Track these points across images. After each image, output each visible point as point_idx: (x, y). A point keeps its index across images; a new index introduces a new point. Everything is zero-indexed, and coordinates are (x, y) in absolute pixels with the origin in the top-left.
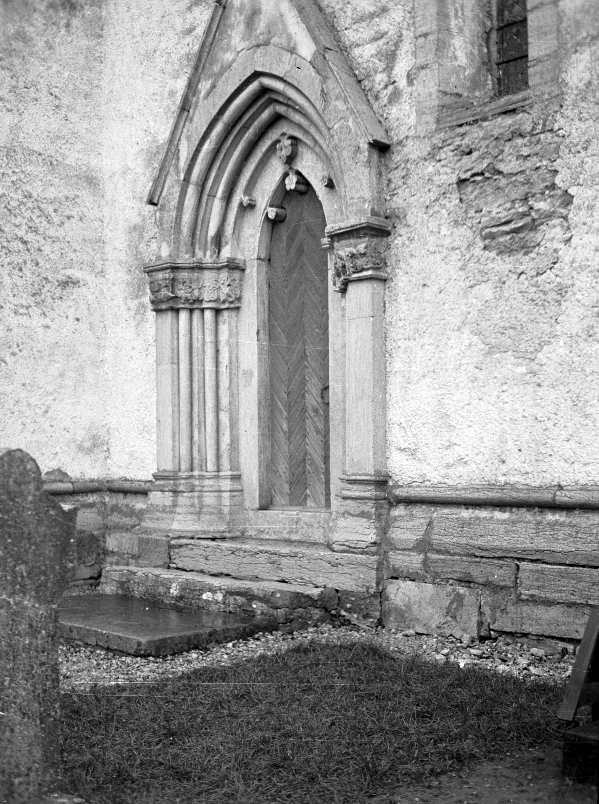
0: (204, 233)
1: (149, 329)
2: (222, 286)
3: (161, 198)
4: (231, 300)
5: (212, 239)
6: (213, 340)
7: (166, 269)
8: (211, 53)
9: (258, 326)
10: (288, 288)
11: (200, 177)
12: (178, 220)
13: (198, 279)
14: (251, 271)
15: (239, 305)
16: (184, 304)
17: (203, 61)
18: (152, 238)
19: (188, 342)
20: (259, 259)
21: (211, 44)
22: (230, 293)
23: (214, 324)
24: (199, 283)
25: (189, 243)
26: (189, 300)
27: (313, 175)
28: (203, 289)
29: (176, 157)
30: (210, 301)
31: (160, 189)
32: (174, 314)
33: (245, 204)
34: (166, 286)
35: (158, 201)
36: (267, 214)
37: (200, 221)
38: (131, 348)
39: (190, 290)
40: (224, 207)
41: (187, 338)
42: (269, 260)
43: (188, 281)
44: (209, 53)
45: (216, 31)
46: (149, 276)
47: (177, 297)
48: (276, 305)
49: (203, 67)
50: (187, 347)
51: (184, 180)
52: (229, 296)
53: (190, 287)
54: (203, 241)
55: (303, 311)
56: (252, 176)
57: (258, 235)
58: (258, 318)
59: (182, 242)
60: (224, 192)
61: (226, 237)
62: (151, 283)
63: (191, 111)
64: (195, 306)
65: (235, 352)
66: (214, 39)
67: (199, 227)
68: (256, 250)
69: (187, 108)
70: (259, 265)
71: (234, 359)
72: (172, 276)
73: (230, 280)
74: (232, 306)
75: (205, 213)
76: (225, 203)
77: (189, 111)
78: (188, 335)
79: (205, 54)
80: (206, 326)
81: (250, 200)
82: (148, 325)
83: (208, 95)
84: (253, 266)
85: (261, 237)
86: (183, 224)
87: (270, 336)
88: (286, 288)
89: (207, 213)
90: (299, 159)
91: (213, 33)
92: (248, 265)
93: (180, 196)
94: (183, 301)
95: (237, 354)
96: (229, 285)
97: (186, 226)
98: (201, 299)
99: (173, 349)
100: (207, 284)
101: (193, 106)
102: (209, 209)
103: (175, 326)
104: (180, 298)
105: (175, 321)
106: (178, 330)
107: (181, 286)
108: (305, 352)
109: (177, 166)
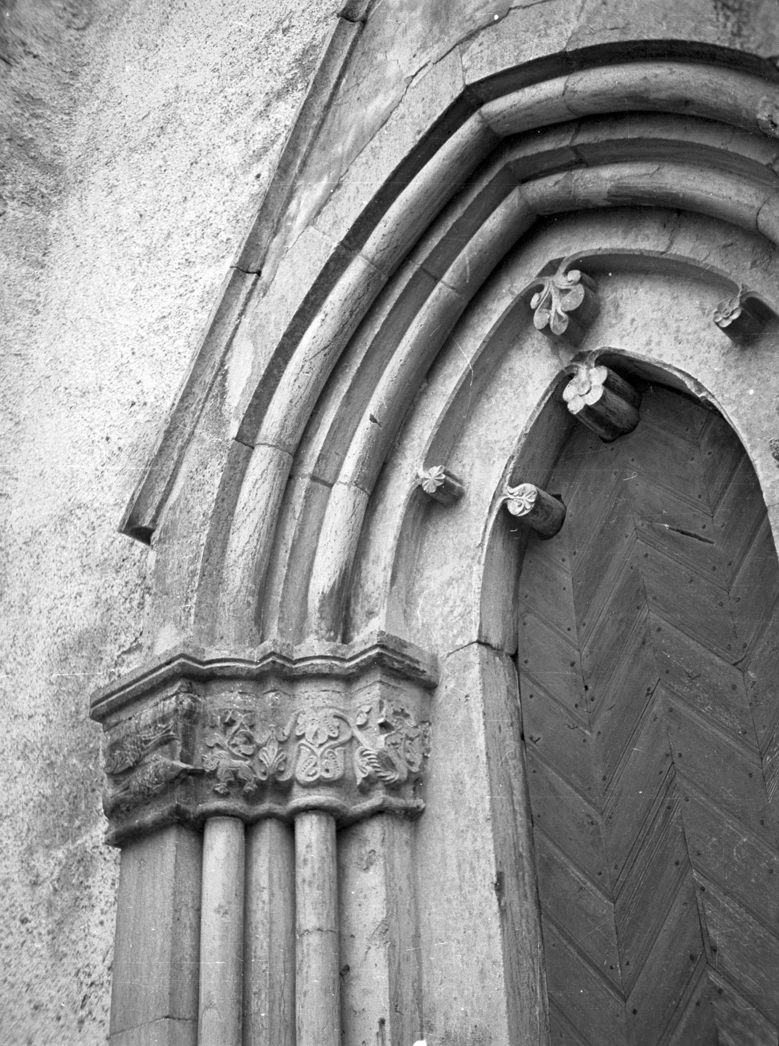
0: (296, 587)
1: (94, 931)
2: (358, 734)
3: (165, 511)
4: (393, 776)
5: (324, 600)
6: (329, 925)
7: (167, 682)
8: (326, 127)
9: (499, 863)
10: (598, 726)
11: (290, 423)
12: (216, 551)
13: (276, 710)
14: (461, 684)
15: (420, 802)
16: (225, 796)
17: (304, 149)
18: (129, 652)
19: (234, 934)
20: (483, 643)
21: (328, 107)
22: (391, 754)
23: (330, 868)
24: (279, 726)
25: (250, 612)
26: (241, 783)
27: (667, 341)
28: (294, 748)
29: (215, 391)
30: (320, 783)
31: (162, 487)
32: (187, 841)
33: (430, 488)
34: (166, 741)
35: (154, 521)
36: (504, 506)
37: (284, 555)
38: (28, 1009)
39: (249, 749)
40: (362, 507)
41: (233, 920)
42: (514, 657)
43: (241, 718)
44: (319, 128)
45: (340, 77)
46: (108, 728)
47: (199, 774)
48: (552, 788)
49: (304, 163)
50: (232, 954)
51: (238, 438)
52: (388, 763)
53: (249, 740)
54: (294, 608)
55: (670, 786)
56: (450, 413)
57: (478, 570)
58: (494, 830)
59: (225, 614)
60: (362, 462)
61: (367, 597)
62: (114, 746)
63: (266, 271)
64: (265, 807)
65: (409, 970)
66: (333, 95)
67: (281, 571)
68: (475, 615)
69: (254, 266)
70: (484, 663)
71: (408, 996)
72: (187, 702)
73: (387, 709)
74: (396, 801)
75: (301, 530)
76: (363, 497)
77: (259, 273)
78: (236, 908)
79: (311, 132)
80: (304, 872)
81: (446, 473)
82: (95, 916)
83: (319, 213)
84: (466, 667)
85: (486, 578)
86: (231, 557)
87: (538, 904)
88: (590, 725)
89: (309, 530)
90: (607, 319)
91: (333, 81)
92: (445, 670)
93: (224, 484)
94: (220, 787)
95: (419, 979)
96: (385, 726)
97: (242, 562)
98: (285, 778)
99: (176, 966)
100: (310, 729)
101: (271, 258)
102: (313, 517)
103: (189, 884)
104: (213, 774)
105: (189, 864)
106: (199, 897)
107: (218, 737)
108: (703, 934)
109: (218, 411)
